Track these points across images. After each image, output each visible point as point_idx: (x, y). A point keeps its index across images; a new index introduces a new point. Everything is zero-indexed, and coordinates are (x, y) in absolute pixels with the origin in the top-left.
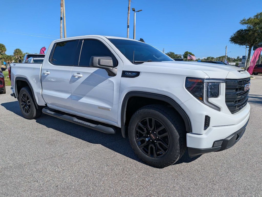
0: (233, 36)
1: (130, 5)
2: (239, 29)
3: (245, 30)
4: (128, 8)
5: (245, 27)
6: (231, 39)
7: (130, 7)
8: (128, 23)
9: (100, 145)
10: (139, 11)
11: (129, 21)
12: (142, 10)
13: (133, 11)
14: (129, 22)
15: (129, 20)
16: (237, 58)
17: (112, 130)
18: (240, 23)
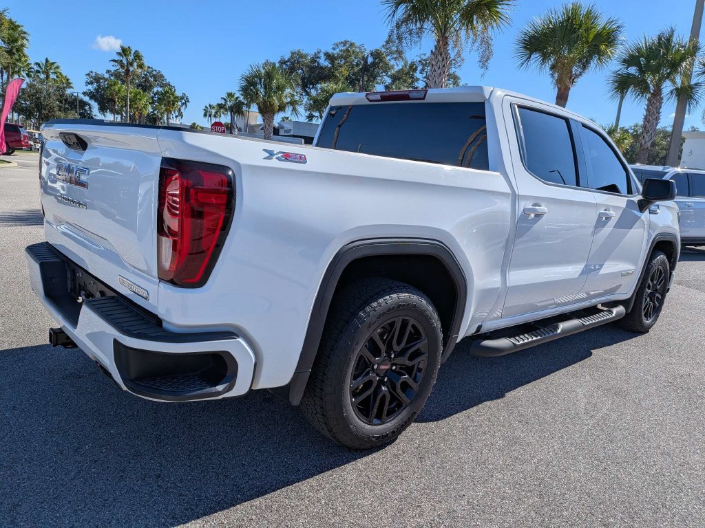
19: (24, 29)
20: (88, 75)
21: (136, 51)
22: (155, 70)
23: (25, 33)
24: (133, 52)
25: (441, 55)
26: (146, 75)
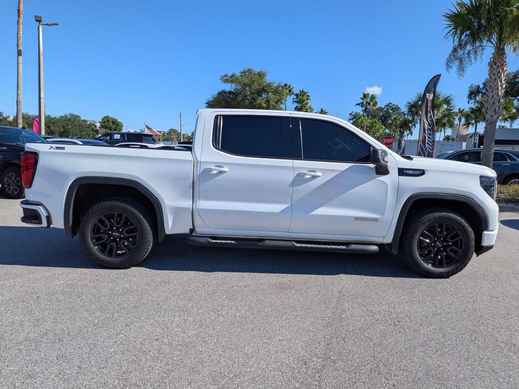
0: (211, 99)
1: (22, 6)
2: (220, 90)
3: (230, 93)
4: (19, 10)
5: (228, 87)
6: (207, 103)
7: (22, 9)
8: (18, 45)
9: (343, 275)
10: (50, 25)
11: (21, 41)
12: (58, 25)
13: (36, 21)
14: (21, 43)
15: (20, 37)
16: (191, 134)
17: (375, 248)
18: (221, 79)
19: (308, 94)
20: (350, 114)
21: (372, 95)
22: (394, 105)
23: (309, 96)
24: (370, 96)
25: (495, 64)
26: (388, 109)
